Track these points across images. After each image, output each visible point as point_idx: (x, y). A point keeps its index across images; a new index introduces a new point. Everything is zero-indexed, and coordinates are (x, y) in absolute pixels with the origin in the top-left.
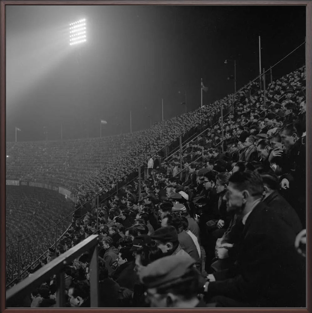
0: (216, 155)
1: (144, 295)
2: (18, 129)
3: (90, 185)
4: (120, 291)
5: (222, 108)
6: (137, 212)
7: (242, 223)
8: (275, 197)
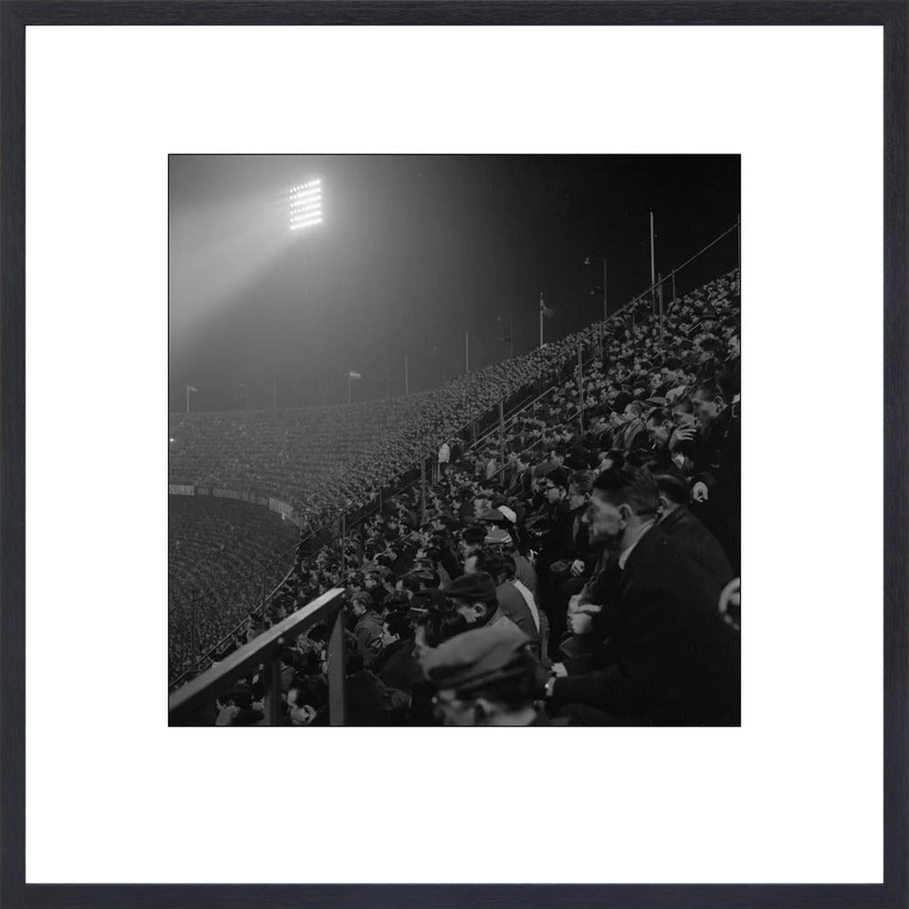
0: (568, 437)
1: (431, 703)
2: (193, 389)
3: (329, 494)
4: (386, 695)
5: (581, 349)
6: (418, 545)
7: (618, 566)
8: (680, 517)
